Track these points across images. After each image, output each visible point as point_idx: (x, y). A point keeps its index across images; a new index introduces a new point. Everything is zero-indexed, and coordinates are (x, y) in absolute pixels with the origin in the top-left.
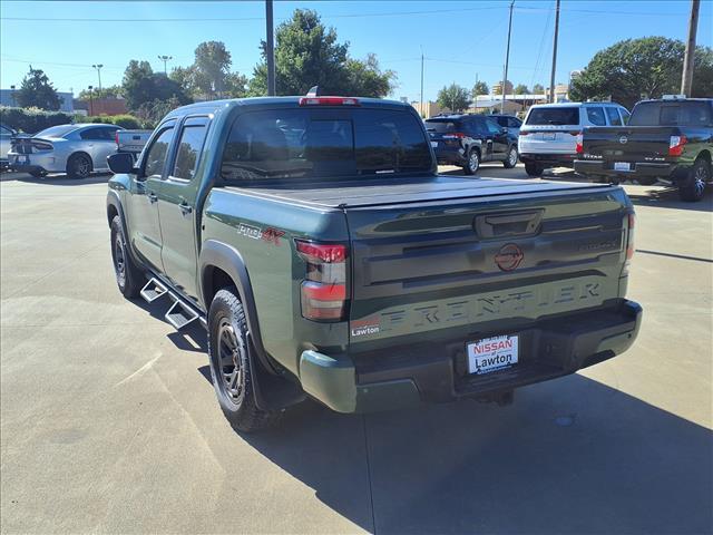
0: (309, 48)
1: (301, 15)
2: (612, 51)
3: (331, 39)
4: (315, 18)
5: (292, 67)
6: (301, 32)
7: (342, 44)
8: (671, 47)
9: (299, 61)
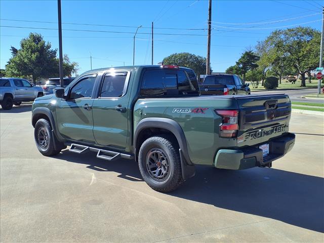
0: (38, 51)
1: (33, 36)
2: (170, 58)
3: (49, 47)
4: (40, 37)
5: (30, 59)
6: (33, 43)
7: (54, 50)
8: (191, 57)
9: (34, 56)
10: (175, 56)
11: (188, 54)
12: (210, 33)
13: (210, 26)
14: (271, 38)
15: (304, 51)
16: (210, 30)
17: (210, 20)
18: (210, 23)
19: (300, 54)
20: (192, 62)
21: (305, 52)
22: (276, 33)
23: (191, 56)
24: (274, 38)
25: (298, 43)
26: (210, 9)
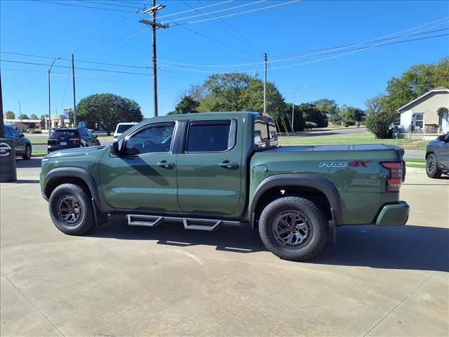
2: (89, 99)
10: (96, 97)
11: (112, 95)
12: (155, 73)
13: (155, 65)
14: (208, 83)
15: (243, 97)
16: (155, 70)
17: (155, 57)
18: (155, 61)
19: (239, 102)
20: (118, 106)
21: (244, 99)
22: (214, 77)
23: (116, 98)
24: (212, 83)
25: (236, 89)
26: (154, 45)
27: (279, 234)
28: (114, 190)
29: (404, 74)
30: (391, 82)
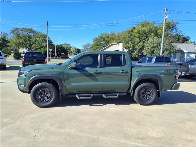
25: (29, 36)
27: (142, 96)
28: (71, 84)
29: (99, 36)
30: (95, 39)
